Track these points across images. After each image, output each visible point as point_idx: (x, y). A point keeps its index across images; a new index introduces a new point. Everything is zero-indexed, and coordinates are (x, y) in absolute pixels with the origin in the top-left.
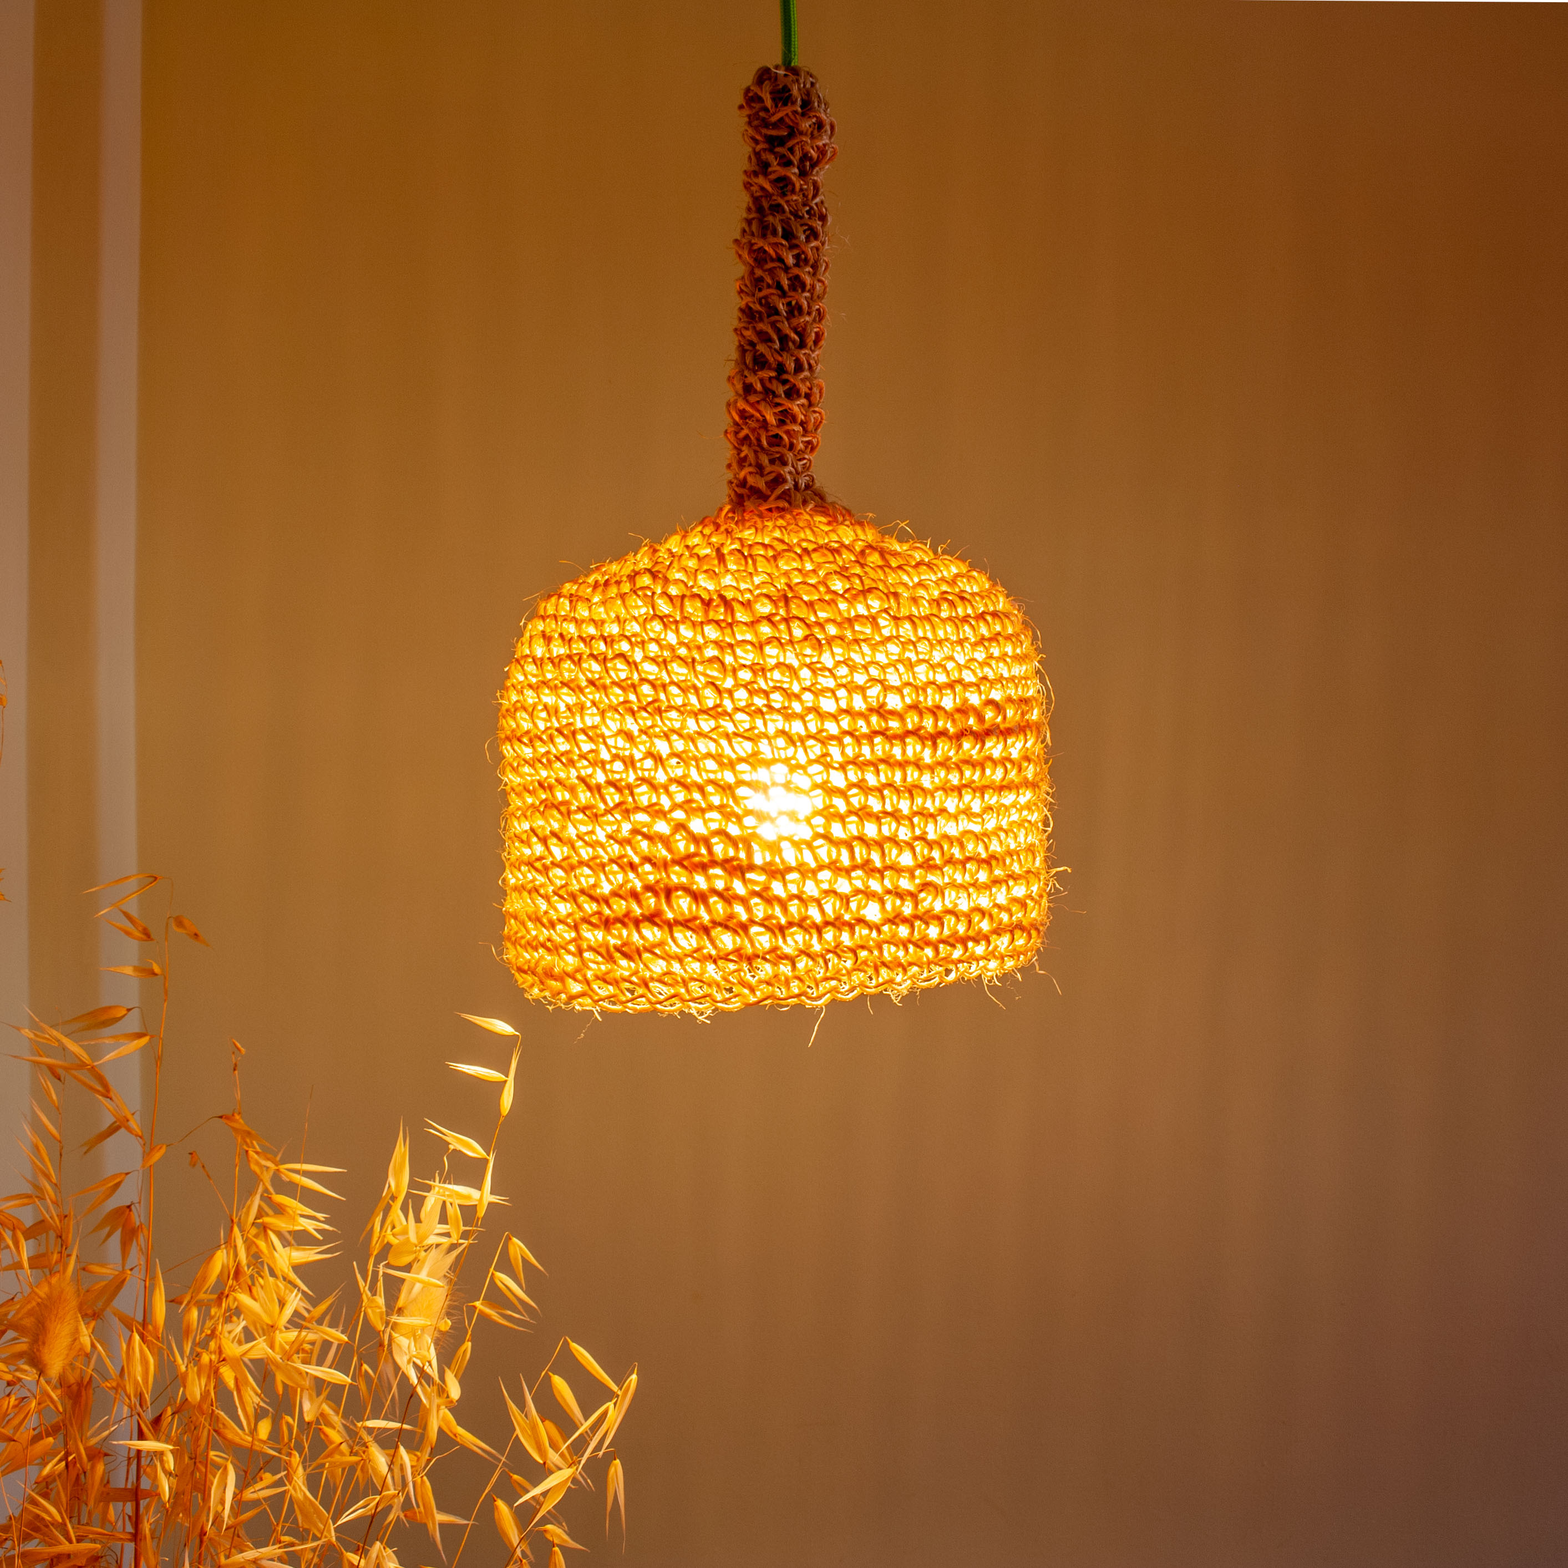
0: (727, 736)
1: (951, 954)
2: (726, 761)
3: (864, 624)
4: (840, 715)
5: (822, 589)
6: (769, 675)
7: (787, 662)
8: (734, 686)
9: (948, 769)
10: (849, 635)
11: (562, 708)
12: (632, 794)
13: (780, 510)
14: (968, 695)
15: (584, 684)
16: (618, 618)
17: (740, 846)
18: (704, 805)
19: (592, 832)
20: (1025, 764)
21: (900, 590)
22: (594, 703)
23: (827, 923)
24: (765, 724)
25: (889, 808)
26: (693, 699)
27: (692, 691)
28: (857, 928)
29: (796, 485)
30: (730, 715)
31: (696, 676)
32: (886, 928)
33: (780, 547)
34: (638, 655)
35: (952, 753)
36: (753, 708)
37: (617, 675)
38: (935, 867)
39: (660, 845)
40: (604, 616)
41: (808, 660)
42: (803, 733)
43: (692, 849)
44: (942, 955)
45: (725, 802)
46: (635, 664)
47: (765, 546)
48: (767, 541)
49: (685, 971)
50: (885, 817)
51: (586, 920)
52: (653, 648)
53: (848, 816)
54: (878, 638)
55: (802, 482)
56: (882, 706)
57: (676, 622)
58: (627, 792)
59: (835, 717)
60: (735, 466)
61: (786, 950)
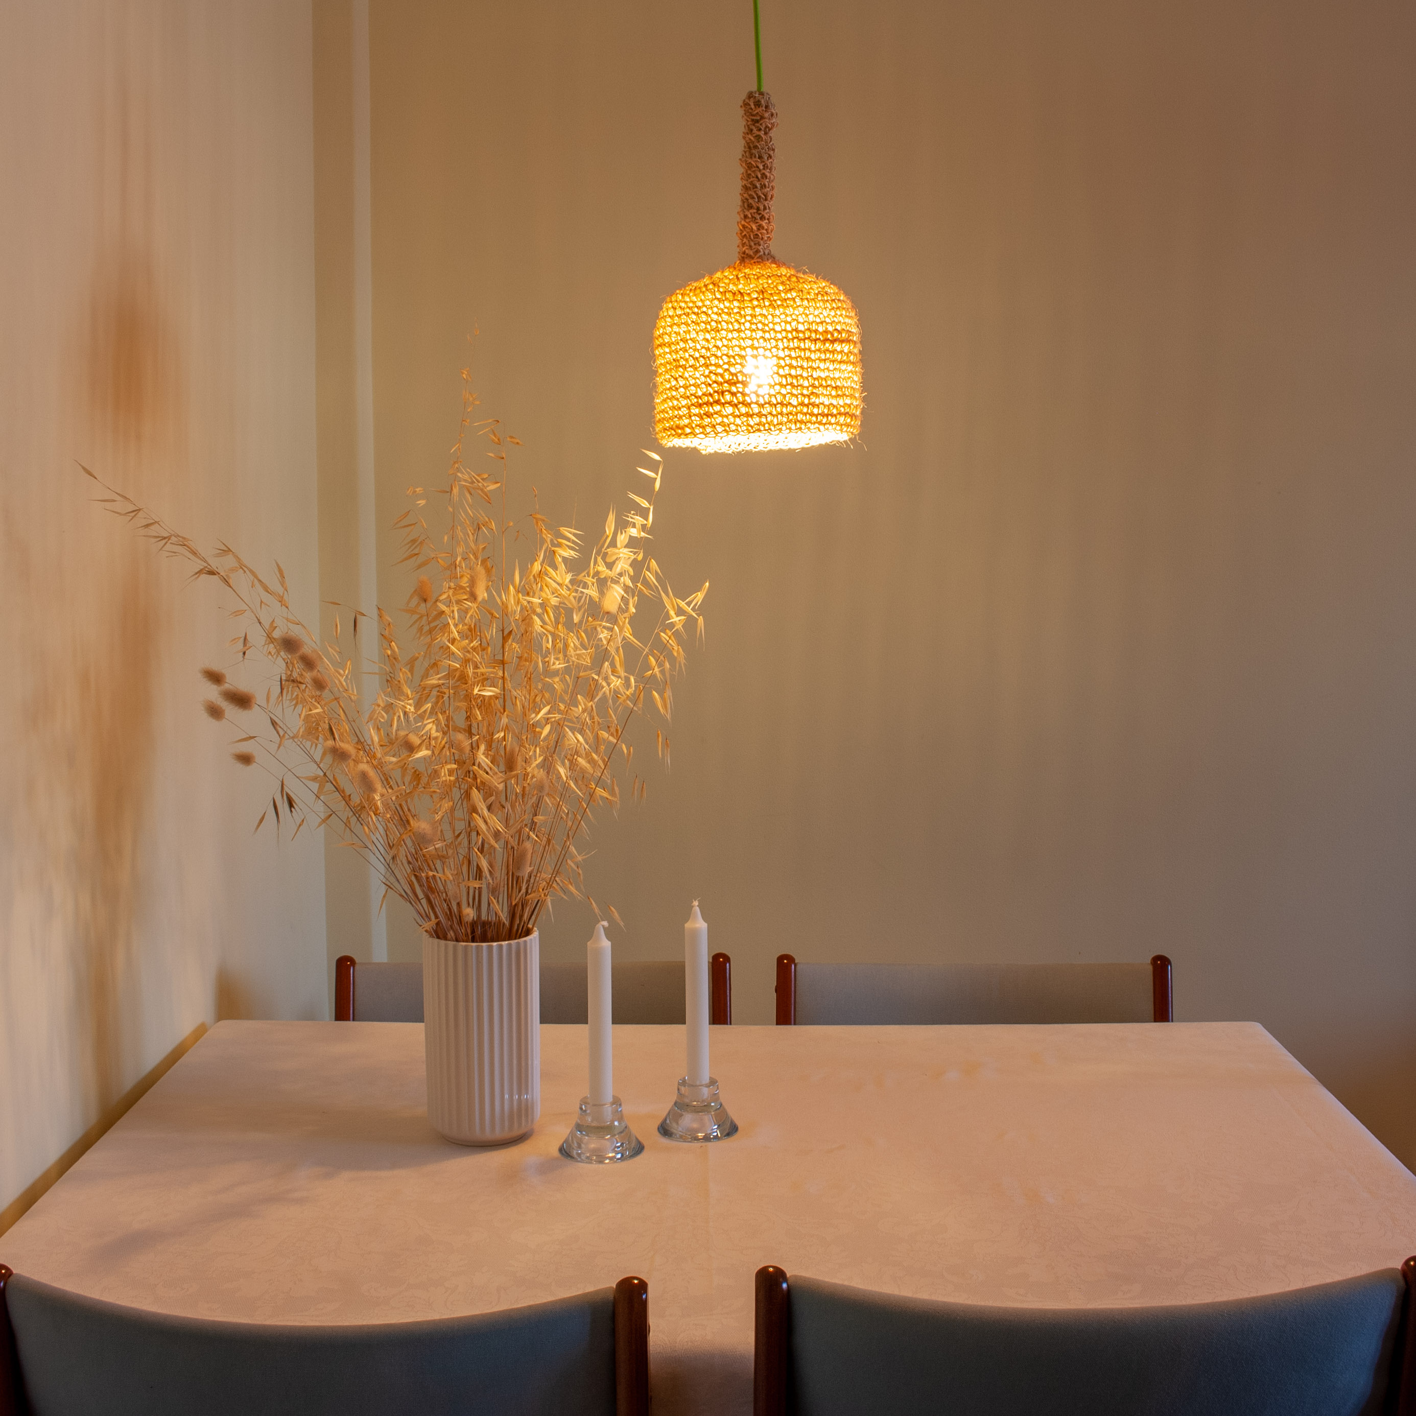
0: (743, 339)
1: (822, 421)
2: (742, 347)
3: (790, 301)
4: (782, 331)
5: (775, 289)
6: (757, 318)
7: (763, 313)
8: (745, 321)
9: (821, 353)
10: (785, 304)
11: (682, 332)
12: (709, 360)
13: (758, 262)
14: (828, 326)
15: (690, 323)
16: (701, 300)
18: (734, 363)
19: (695, 374)
20: (850, 355)
21: (804, 289)
22: (694, 329)
23: (778, 403)
24: (756, 335)
25: (799, 365)
26: (730, 326)
27: (730, 324)
28: (789, 407)
29: (764, 254)
30: (743, 331)
31: (731, 319)
32: (799, 408)
33: (759, 275)
34: (710, 312)
35: (822, 347)
36: (752, 329)
37: (702, 319)
38: (816, 387)
39: (719, 377)
40: (696, 300)
41: (771, 313)
42: (769, 337)
43: (731, 378)
44: (819, 420)
46: (709, 315)
47: (754, 275)
48: (754, 273)
49: (728, 421)
50: (798, 368)
51: (693, 405)
52: (715, 310)
53: (785, 367)
54: (795, 306)
55: (766, 252)
56: (797, 328)
57: (723, 301)
58: (707, 359)
59: (780, 332)
60: (741, 246)
61: (764, 413)
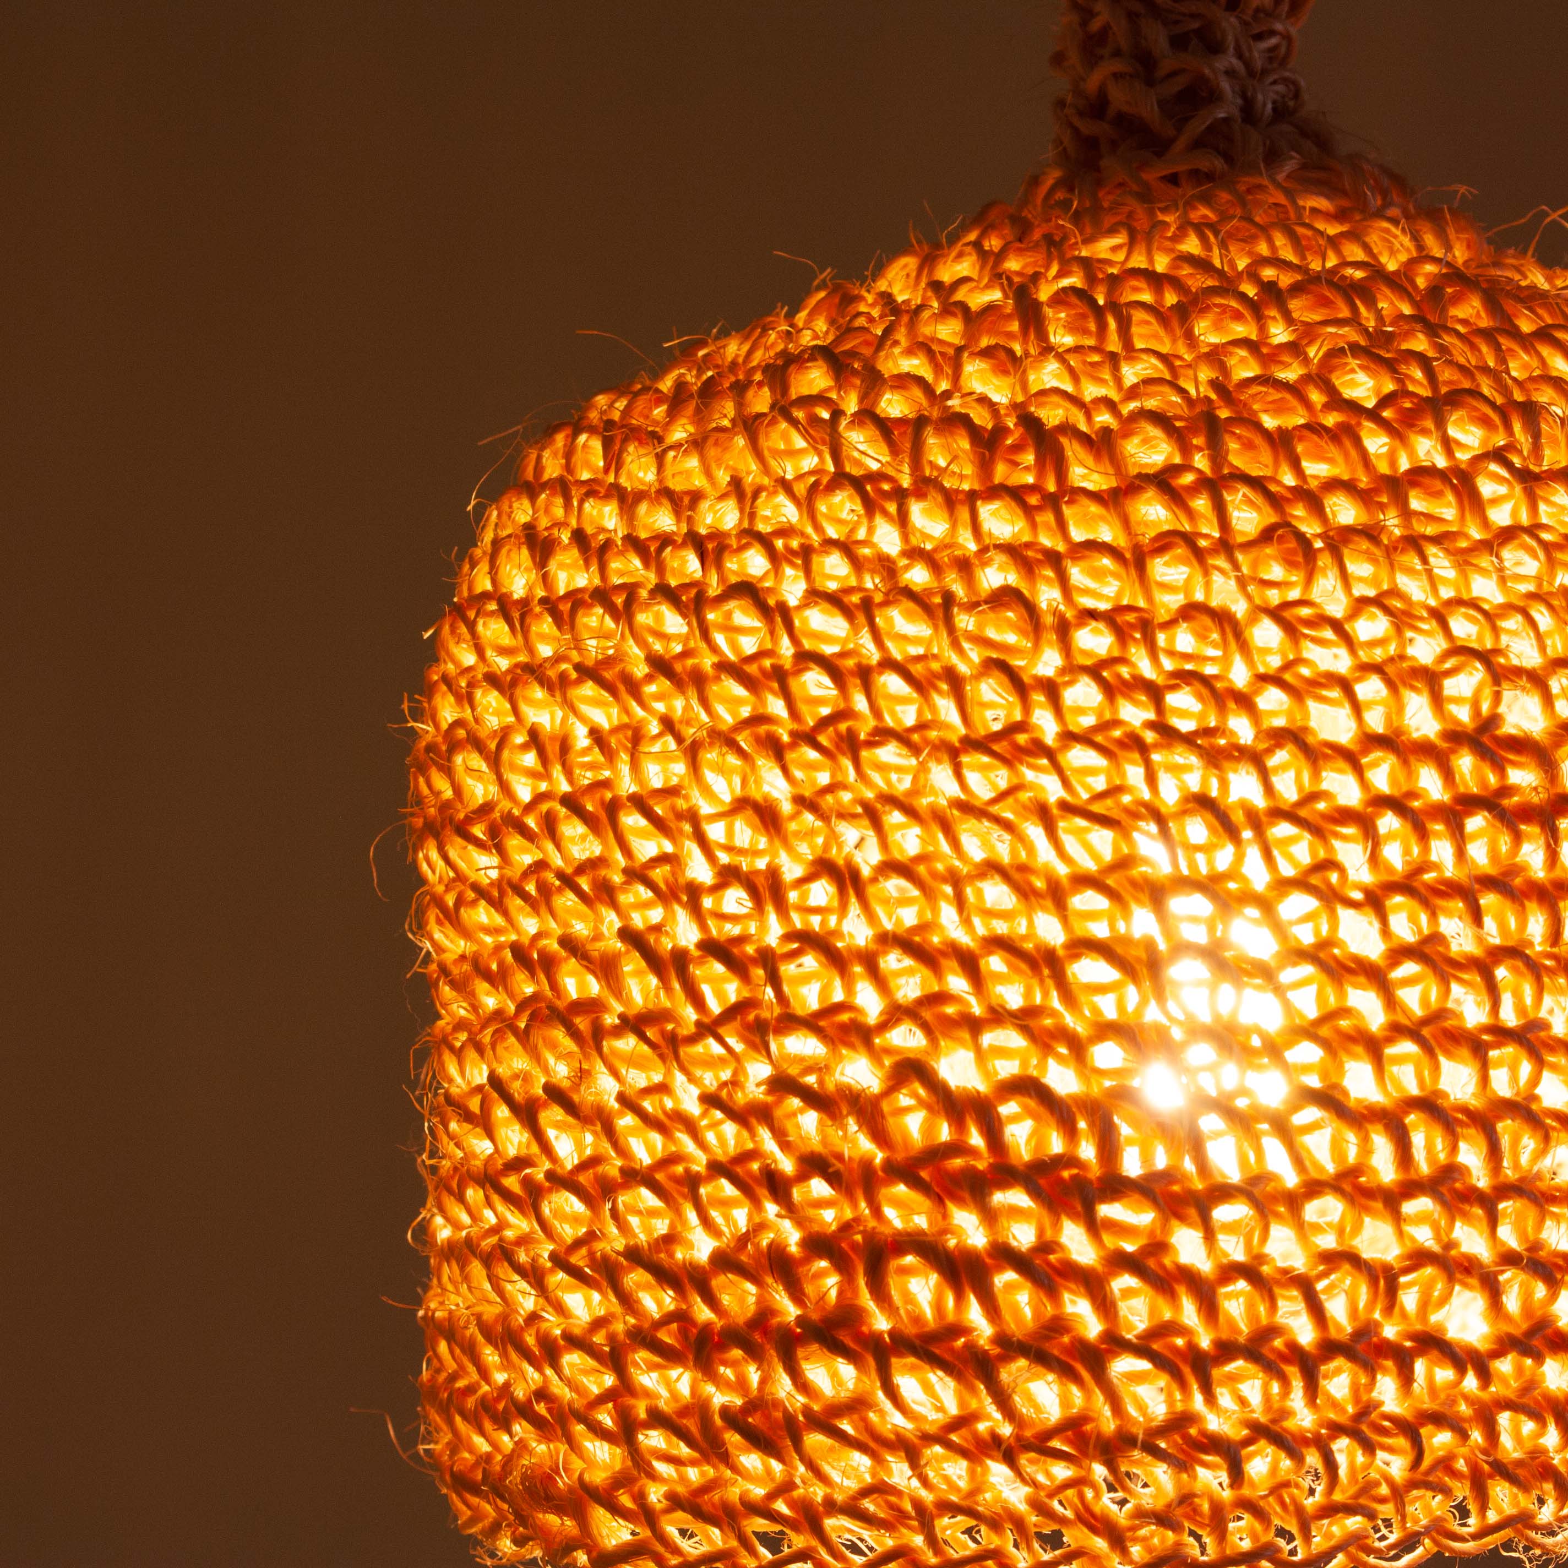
0: (1043, 812)
2: (1039, 884)
3: (1438, 494)
4: (1366, 751)
5: (1316, 397)
6: (1161, 639)
7: (1214, 603)
8: (1062, 671)
10: (1392, 523)
11: (581, 739)
12: (774, 979)
13: (1198, 176)
15: (640, 670)
16: (736, 484)
17: (1082, 1125)
18: (977, 1009)
19: (663, 1088)
21: (1545, 395)
22: (668, 724)
23: (1332, 1349)
24: (1151, 779)
25: (1509, 1017)
26: (946, 709)
27: (944, 687)
28: (1420, 1366)
29: (1248, 111)
30: (1050, 754)
31: (956, 645)
32: (1504, 1366)
33: (1198, 281)
34: (792, 588)
36: (1117, 733)
37: (734, 646)
39: (852, 1124)
40: (699, 482)
41: (1274, 597)
42: (1260, 802)
43: (944, 1133)
45: (1038, 999)
46: (784, 611)
47: (1155, 280)
48: (1161, 264)
49: (925, 1482)
50: (1498, 1045)
51: (644, 1339)
52: (834, 568)
53: (1390, 1040)
54: (1476, 533)
55: (1265, 100)
56: (1490, 723)
57: (900, 495)
58: (759, 973)
59: (1351, 758)
60: (1074, 57)
61: (1214, 1424)
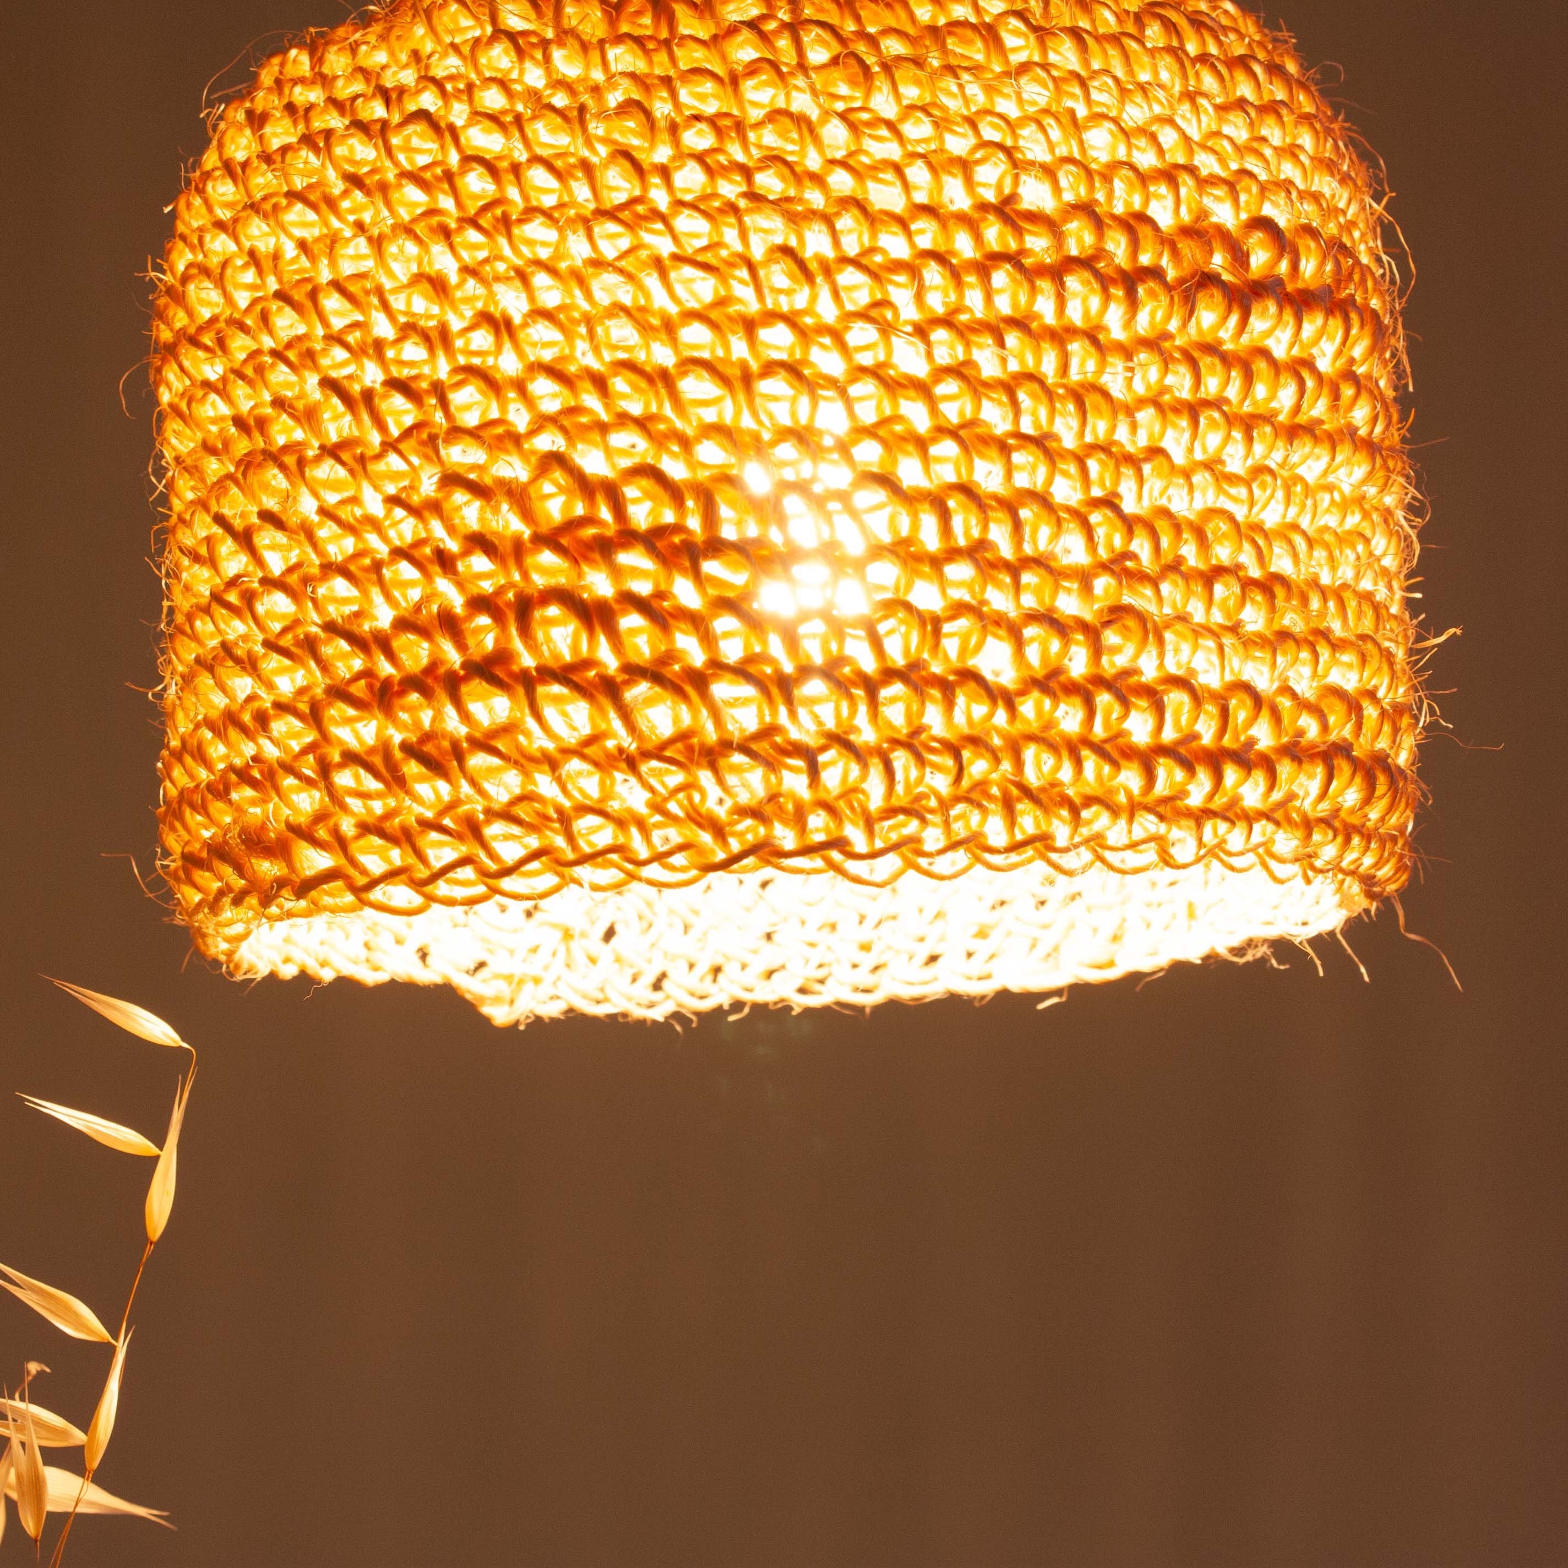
0: (658, 264)
1: (1183, 794)
2: (655, 322)
3: (969, 42)
4: (914, 218)
6: (752, 136)
7: (794, 108)
8: (673, 159)
9: (1166, 361)
10: (934, 57)
11: (290, 251)
12: (444, 403)
14: (1207, 202)
15: (337, 186)
16: (416, 55)
17: (690, 503)
18: (605, 417)
19: (354, 500)
20: (1348, 391)
22: (360, 226)
23: (890, 674)
24: (744, 235)
25: (1027, 427)
26: (581, 191)
27: (580, 174)
28: (961, 700)
30: (663, 218)
31: (588, 142)
32: (1028, 707)
34: (458, 113)
35: (1173, 325)
36: (717, 204)
37: (411, 161)
38: (1142, 577)
39: (506, 508)
40: (385, 62)
41: (840, 105)
42: (830, 253)
43: (579, 509)
44: (1161, 788)
45: (654, 409)
46: (452, 129)
49: (564, 790)
50: (1018, 448)
51: (339, 693)
52: (493, 99)
53: (934, 440)
54: (999, 68)
56: (1011, 199)
57: (545, 44)
58: (431, 401)
59: (902, 223)
61: (795, 734)
